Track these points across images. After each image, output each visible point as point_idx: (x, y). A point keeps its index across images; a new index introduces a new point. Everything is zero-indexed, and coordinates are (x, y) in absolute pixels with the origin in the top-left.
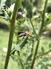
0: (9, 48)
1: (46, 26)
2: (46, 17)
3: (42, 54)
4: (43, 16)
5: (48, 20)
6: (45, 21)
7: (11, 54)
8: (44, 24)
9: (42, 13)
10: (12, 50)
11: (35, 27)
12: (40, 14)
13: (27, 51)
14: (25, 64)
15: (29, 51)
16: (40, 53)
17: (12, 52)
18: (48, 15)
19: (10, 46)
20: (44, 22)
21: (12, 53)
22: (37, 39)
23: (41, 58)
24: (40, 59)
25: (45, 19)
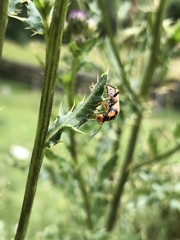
0: (44, 120)
1: (166, 64)
2: (165, 33)
3: (152, 157)
4: (156, 30)
5: (172, 42)
6: (161, 47)
7: (47, 141)
8: (160, 58)
9: (153, 18)
10: (52, 131)
11: (127, 68)
12: (144, 24)
13: (98, 150)
14: (92, 190)
15: (105, 151)
16: (143, 156)
17: (51, 136)
18: (172, 25)
19: (45, 115)
20: (160, 52)
21: (51, 140)
22: (134, 109)
23: (147, 172)
24: (144, 177)
25: (163, 41)
